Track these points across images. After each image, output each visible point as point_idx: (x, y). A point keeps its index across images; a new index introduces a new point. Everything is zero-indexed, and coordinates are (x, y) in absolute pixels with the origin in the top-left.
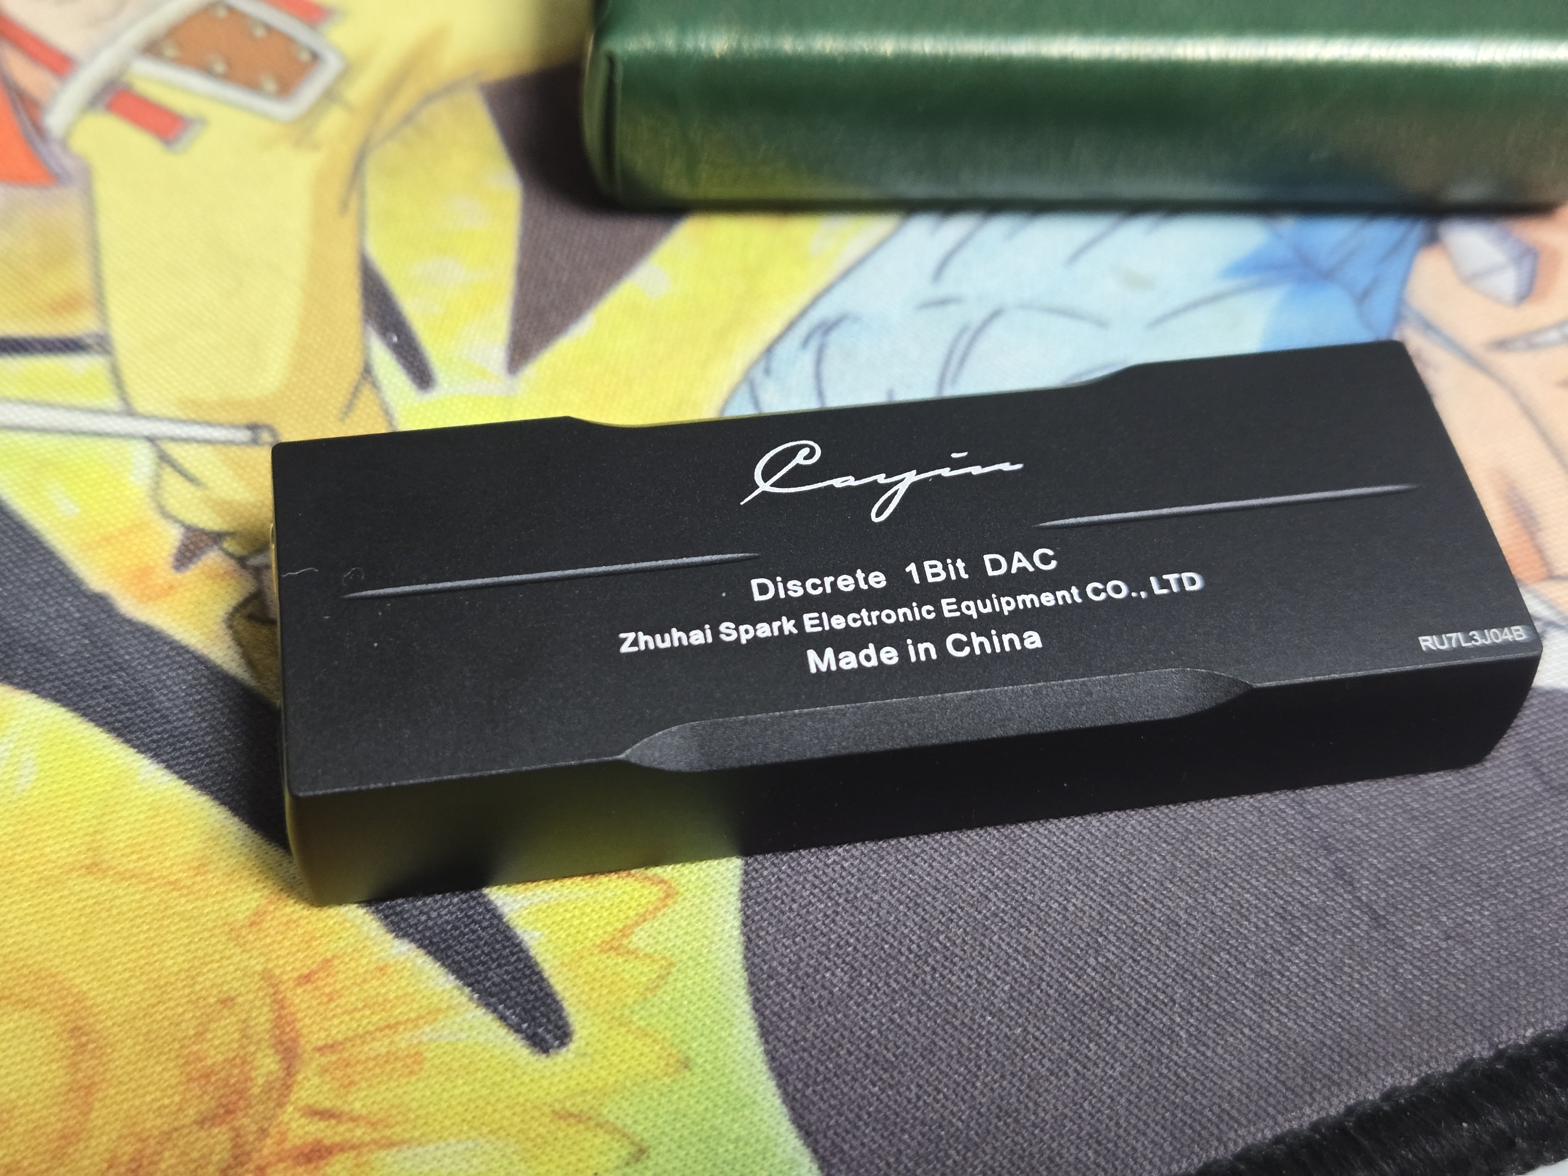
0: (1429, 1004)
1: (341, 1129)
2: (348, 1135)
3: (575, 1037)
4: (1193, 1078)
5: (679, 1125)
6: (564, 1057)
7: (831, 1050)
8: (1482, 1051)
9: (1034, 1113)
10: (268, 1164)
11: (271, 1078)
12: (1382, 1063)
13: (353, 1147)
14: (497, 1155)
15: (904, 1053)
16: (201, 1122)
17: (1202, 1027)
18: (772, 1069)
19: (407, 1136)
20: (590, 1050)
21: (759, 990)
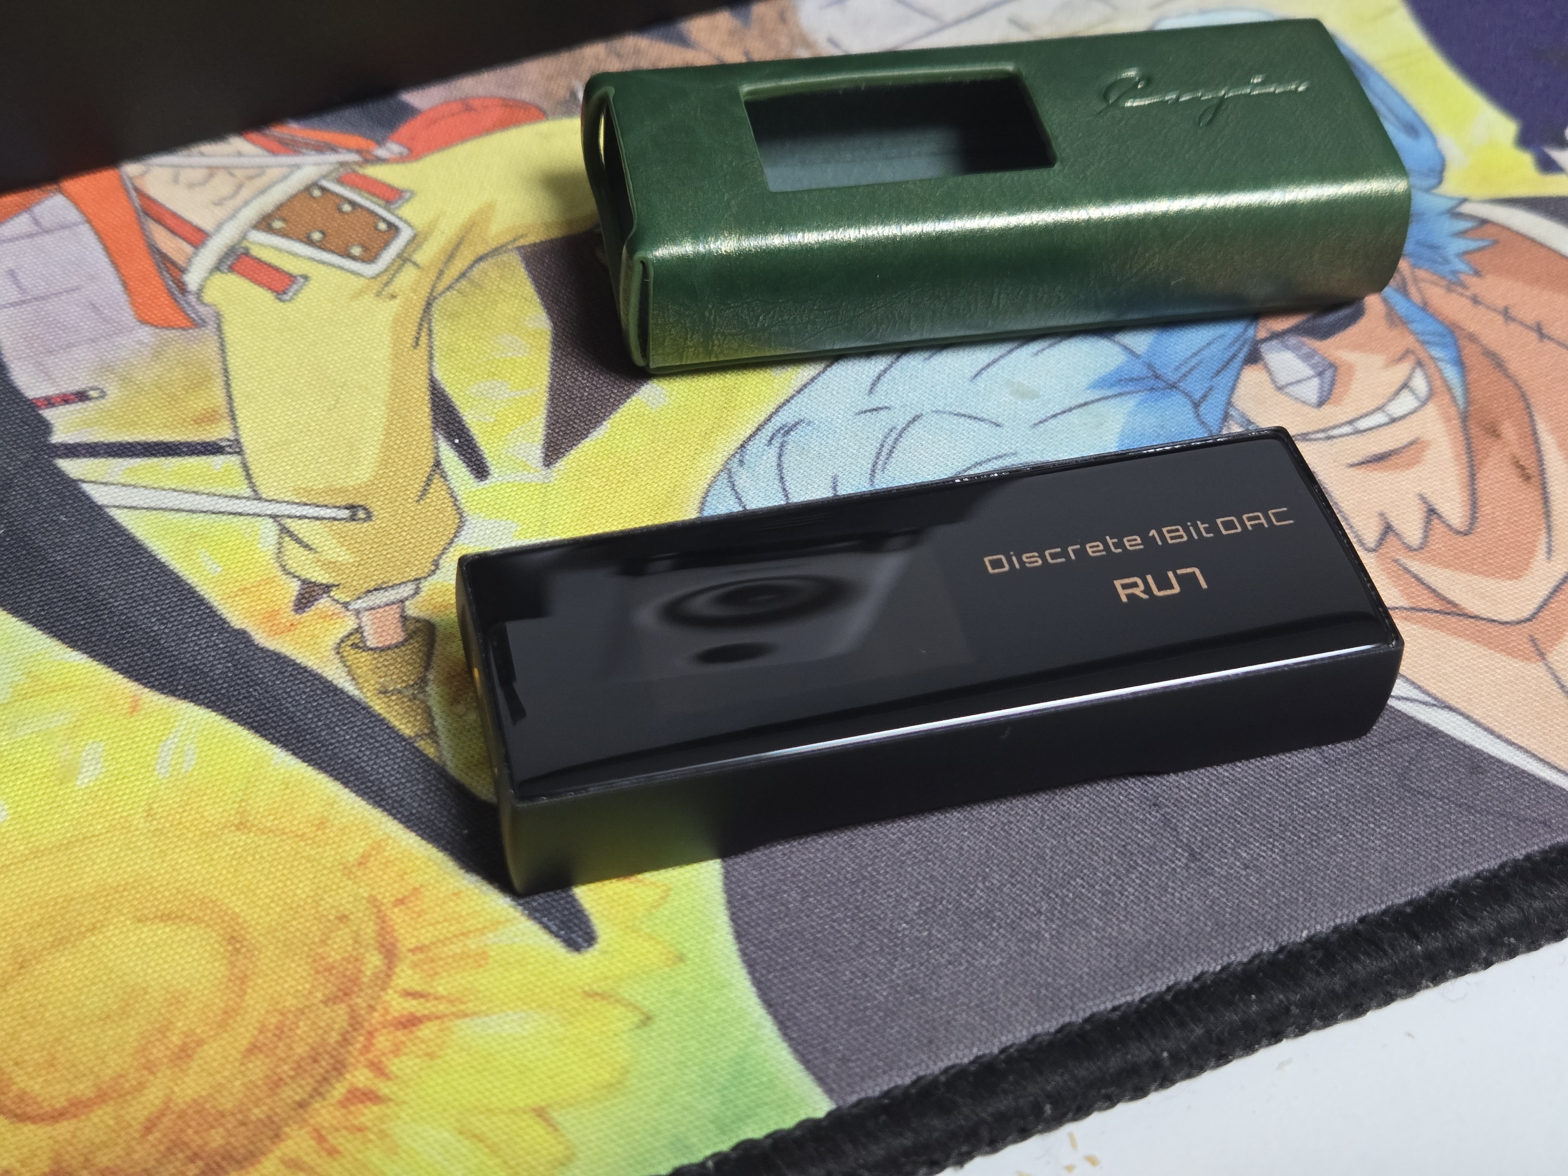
0: (1230, 914)
1: (428, 1005)
2: (434, 1010)
3: (599, 940)
4: (1054, 966)
5: (675, 1000)
6: (590, 956)
7: (788, 948)
8: (1269, 947)
9: (936, 991)
10: (376, 1030)
11: (377, 970)
12: (1194, 955)
13: (437, 1018)
14: (543, 1022)
15: (841, 950)
16: (325, 1002)
17: (1061, 930)
18: (745, 962)
19: (476, 1009)
20: (610, 949)
21: (735, 907)
